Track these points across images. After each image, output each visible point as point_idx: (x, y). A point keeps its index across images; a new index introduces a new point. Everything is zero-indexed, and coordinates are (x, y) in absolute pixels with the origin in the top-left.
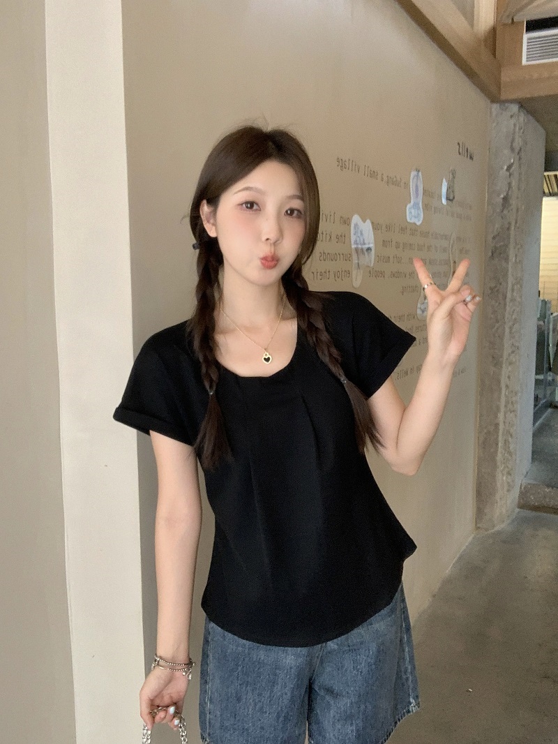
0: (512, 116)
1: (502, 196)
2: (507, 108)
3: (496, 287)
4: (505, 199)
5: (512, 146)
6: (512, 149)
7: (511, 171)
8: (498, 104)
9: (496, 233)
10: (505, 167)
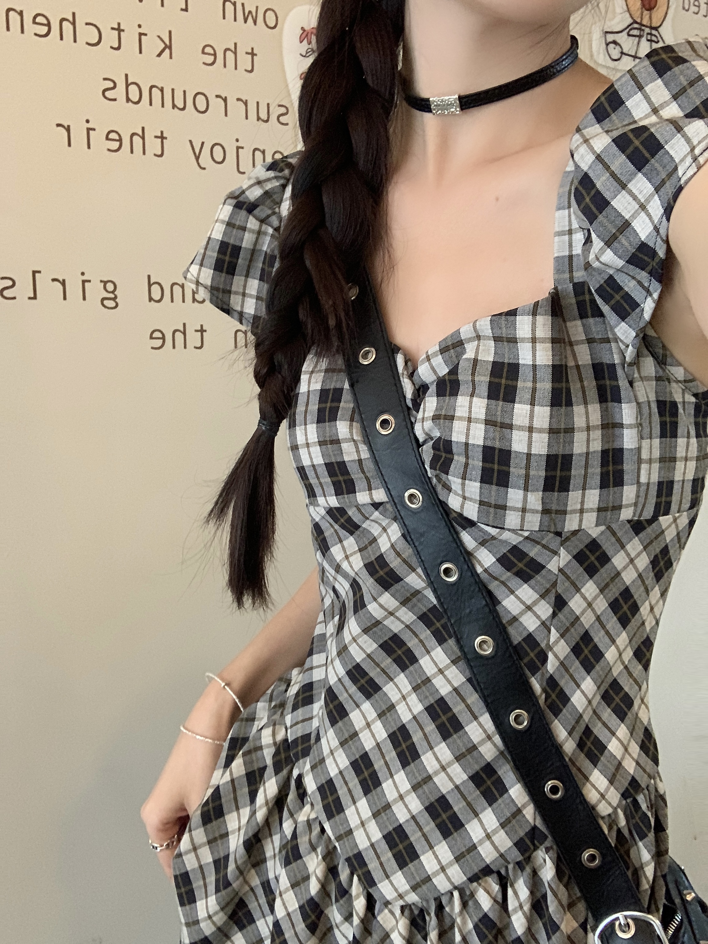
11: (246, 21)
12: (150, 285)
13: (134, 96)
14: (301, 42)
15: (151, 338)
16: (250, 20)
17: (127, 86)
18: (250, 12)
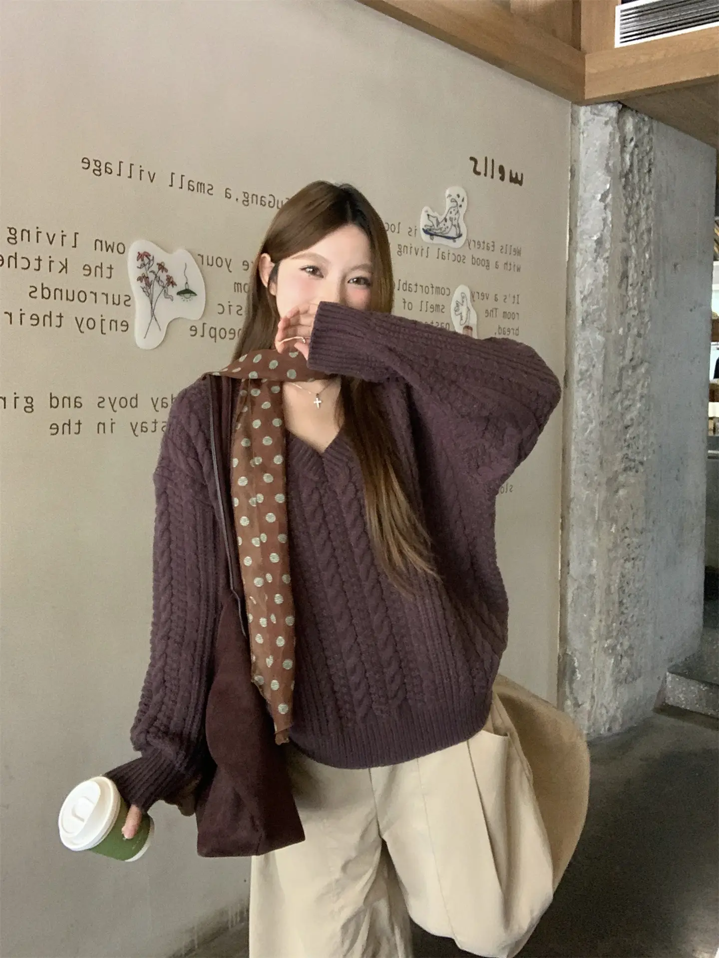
0: (606, 123)
2: (601, 110)
4: (599, 242)
5: (607, 165)
6: (608, 169)
7: (608, 200)
8: (589, 108)
11: (107, 250)
12: (51, 398)
13: (46, 295)
14: (138, 260)
15: (51, 428)
16: (110, 249)
17: (43, 289)
18: (110, 246)
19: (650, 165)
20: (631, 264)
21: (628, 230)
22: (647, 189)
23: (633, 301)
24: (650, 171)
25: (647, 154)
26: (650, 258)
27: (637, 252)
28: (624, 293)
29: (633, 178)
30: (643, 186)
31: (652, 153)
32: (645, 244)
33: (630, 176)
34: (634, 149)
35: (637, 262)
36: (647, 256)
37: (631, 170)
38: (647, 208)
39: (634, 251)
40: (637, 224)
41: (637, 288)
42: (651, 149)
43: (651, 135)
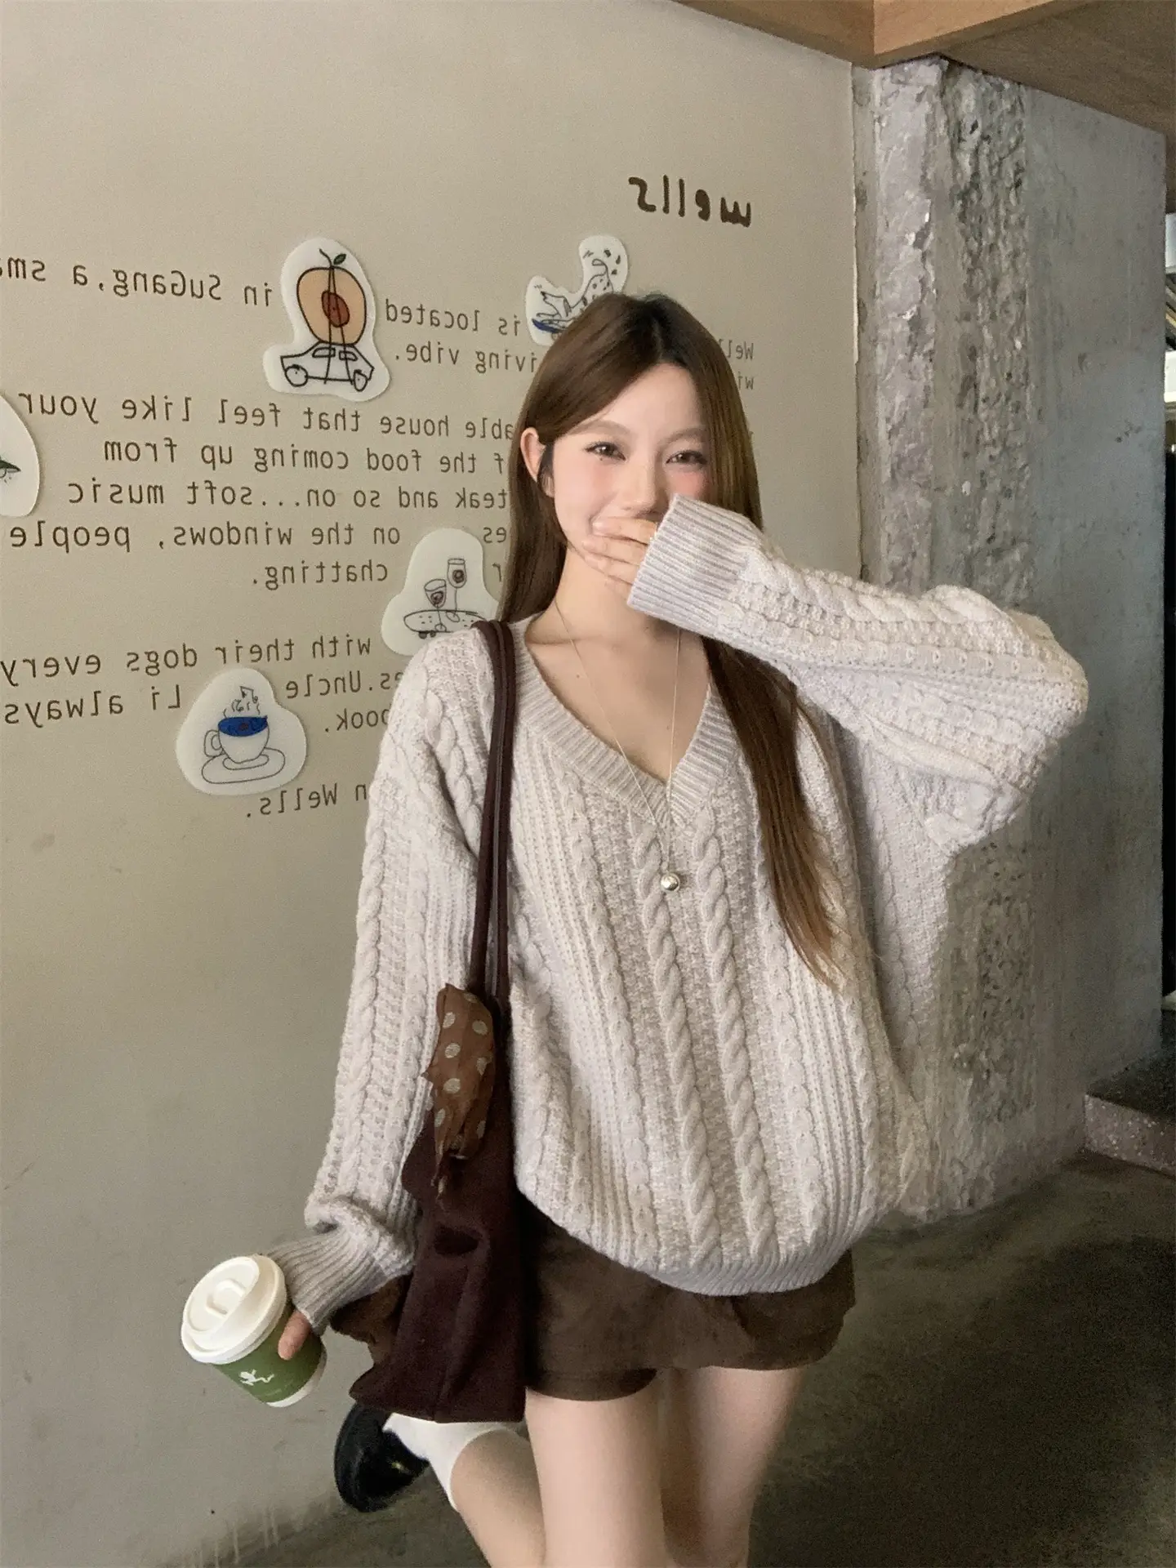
0: (919, 98)
1: (908, 316)
2: (909, 75)
3: (904, 564)
4: (916, 324)
5: (924, 177)
6: (926, 186)
7: (927, 245)
8: (888, 71)
9: (895, 419)
10: (912, 238)
19: (1016, 173)
20: (983, 362)
21: (974, 299)
22: (1013, 218)
23: (990, 429)
24: (1018, 184)
25: (1011, 151)
26: (1024, 346)
27: (996, 338)
28: (970, 415)
29: (980, 198)
30: (1002, 212)
31: (1022, 150)
32: (1012, 322)
33: (974, 196)
34: (980, 144)
35: (995, 358)
36: (1018, 344)
37: (975, 184)
38: (1016, 254)
39: (988, 336)
40: (995, 284)
41: (998, 405)
42: (1017, 143)
43: (1019, 116)
